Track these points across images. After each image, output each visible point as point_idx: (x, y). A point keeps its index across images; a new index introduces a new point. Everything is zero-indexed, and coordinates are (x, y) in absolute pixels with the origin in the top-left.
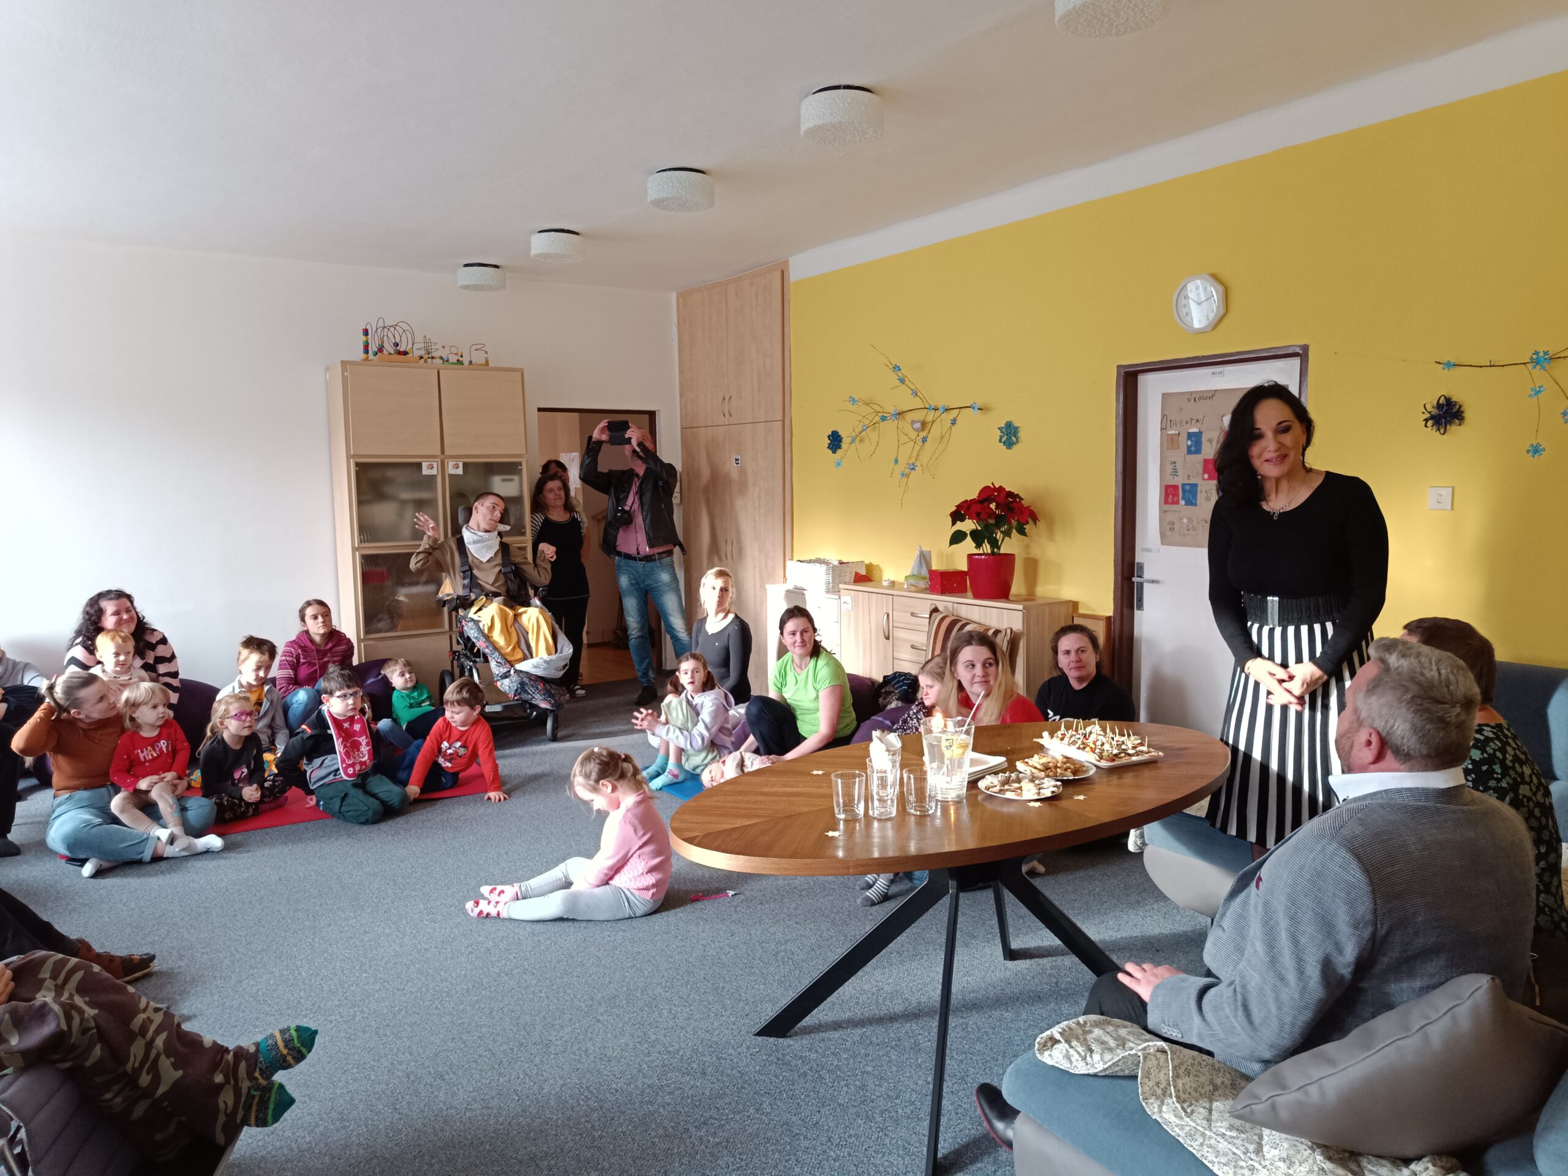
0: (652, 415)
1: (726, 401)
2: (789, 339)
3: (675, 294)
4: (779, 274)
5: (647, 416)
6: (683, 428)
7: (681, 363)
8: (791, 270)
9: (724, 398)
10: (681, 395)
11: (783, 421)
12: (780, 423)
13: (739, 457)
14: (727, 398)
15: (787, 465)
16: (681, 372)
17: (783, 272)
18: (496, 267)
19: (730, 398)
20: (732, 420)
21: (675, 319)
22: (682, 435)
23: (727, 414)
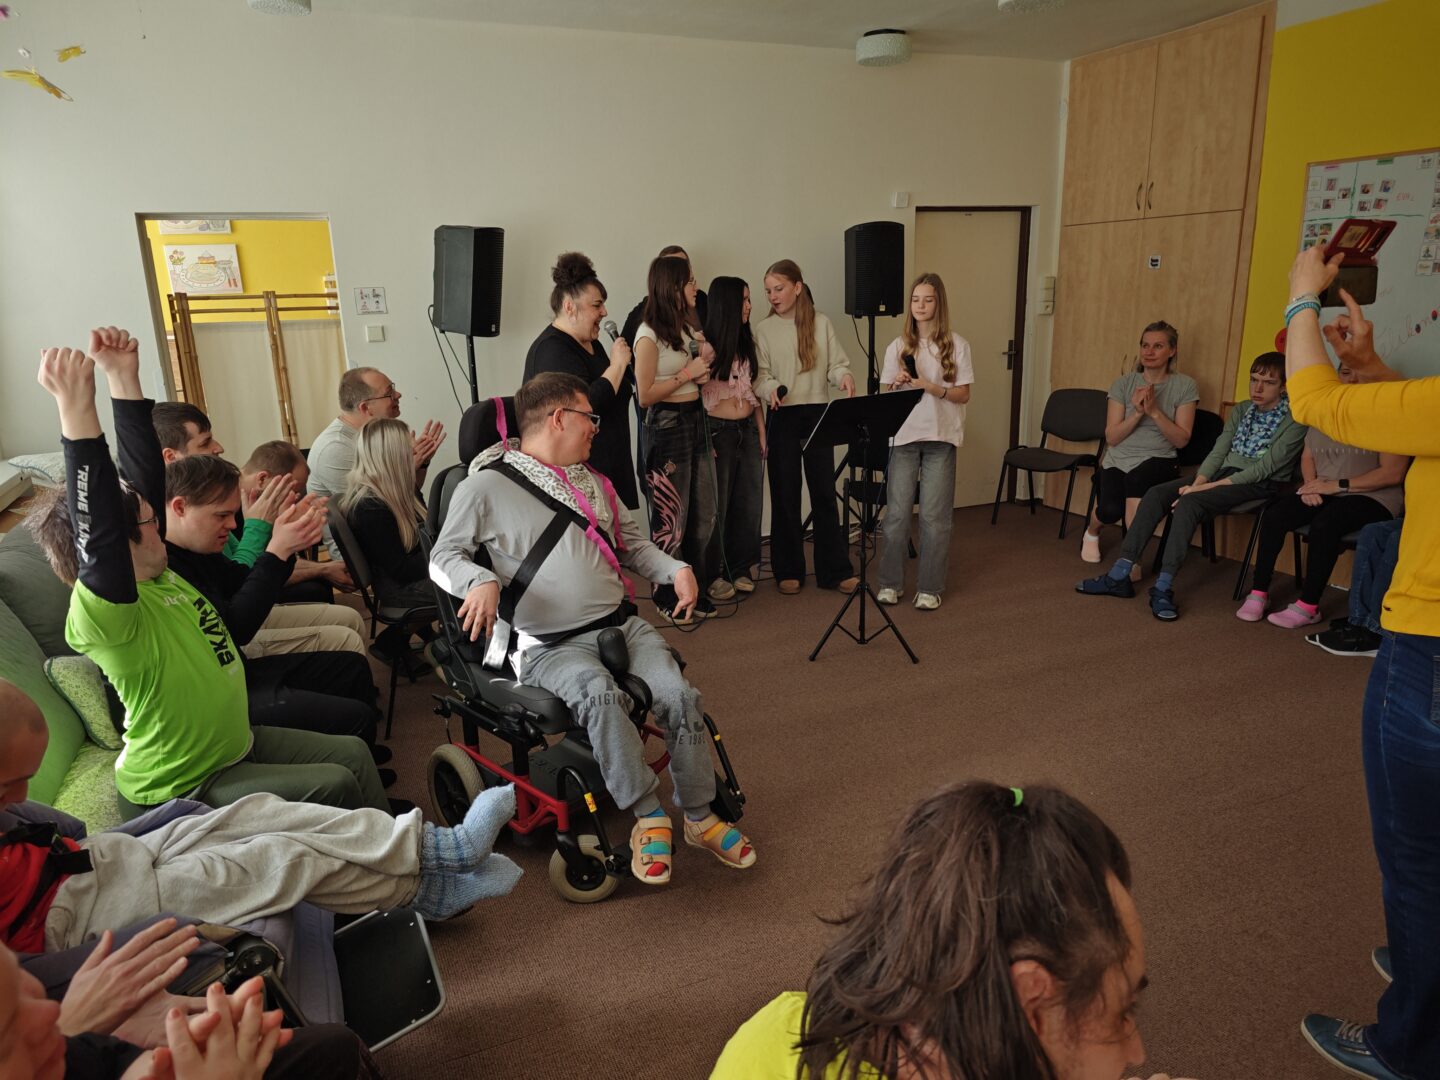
0: (1025, 212)
1: (1144, 191)
2: (1266, 105)
3: (1066, 67)
4: (1260, 19)
5: (1016, 217)
6: (1064, 226)
7: (1070, 146)
8: (1278, 15)
9: (1141, 187)
10: (1067, 186)
11: (1243, 211)
12: (1239, 213)
13: (1159, 258)
14: (1144, 185)
15: (1243, 266)
16: (1069, 156)
17: (1264, 18)
18: (903, 32)
19: (1152, 185)
20: (1150, 213)
21: (1065, 94)
22: (1063, 236)
23: (1143, 204)
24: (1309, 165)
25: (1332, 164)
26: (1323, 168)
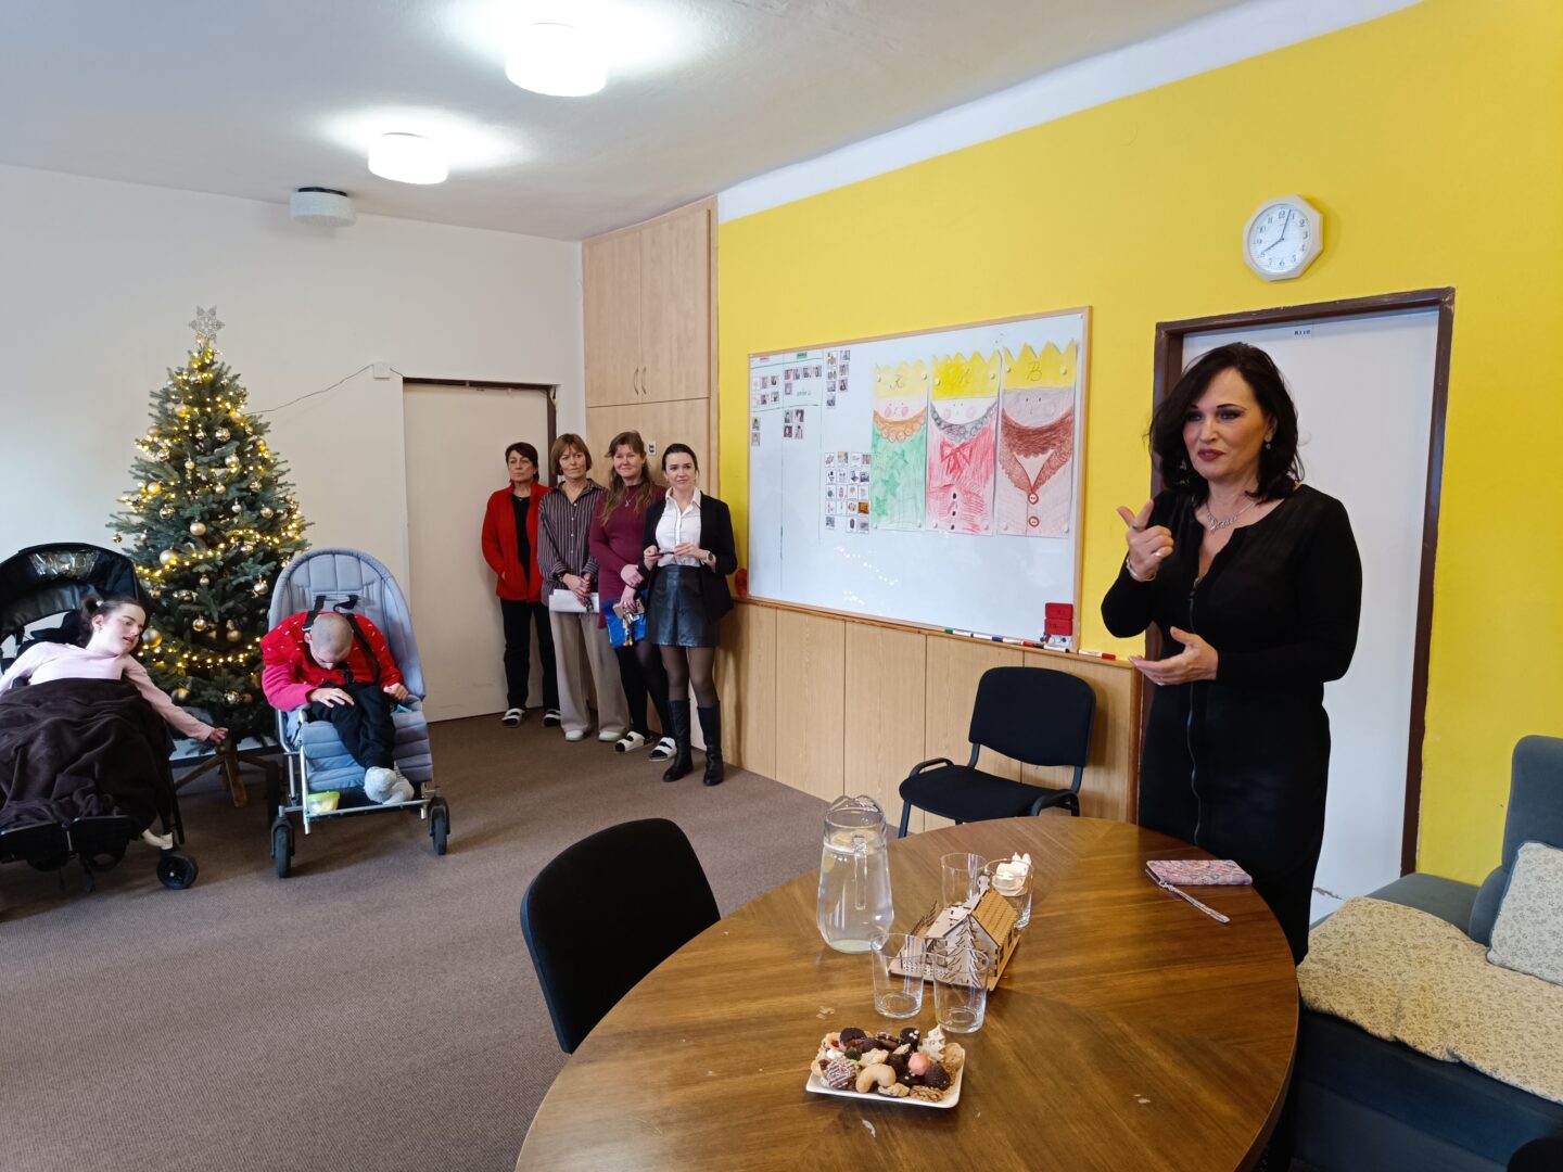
0: (546, 389)
1: (640, 374)
2: (717, 297)
3: (579, 246)
4: (704, 214)
6: (588, 408)
7: (586, 328)
8: (720, 210)
9: (637, 371)
10: (586, 368)
11: (709, 398)
12: (705, 401)
14: (641, 370)
15: (713, 454)
16: (587, 338)
17: (709, 212)
19: (645, 369)
20: (645, 398)
21: (579, 275)
22: (588, 416)
23: (640, 390)
24: (751, 356)
25: (764, 356)
26: (758, 359)
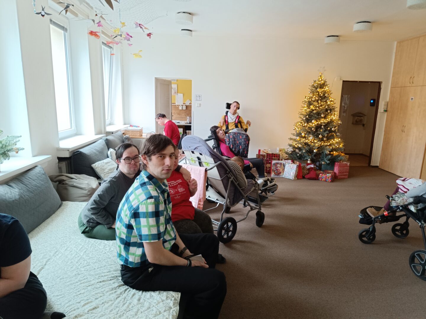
3: (396, 43)
5: (378, 84)
6: (391, 87)
7: (395, 65)
9: (411, 77)
10: (393, 76)
13: (413, 98)
18: (337, 36)
19: (414, 77)
20: (413, 85)
21: (395, 51)
22: (391, 90)
23: (411, 82)
